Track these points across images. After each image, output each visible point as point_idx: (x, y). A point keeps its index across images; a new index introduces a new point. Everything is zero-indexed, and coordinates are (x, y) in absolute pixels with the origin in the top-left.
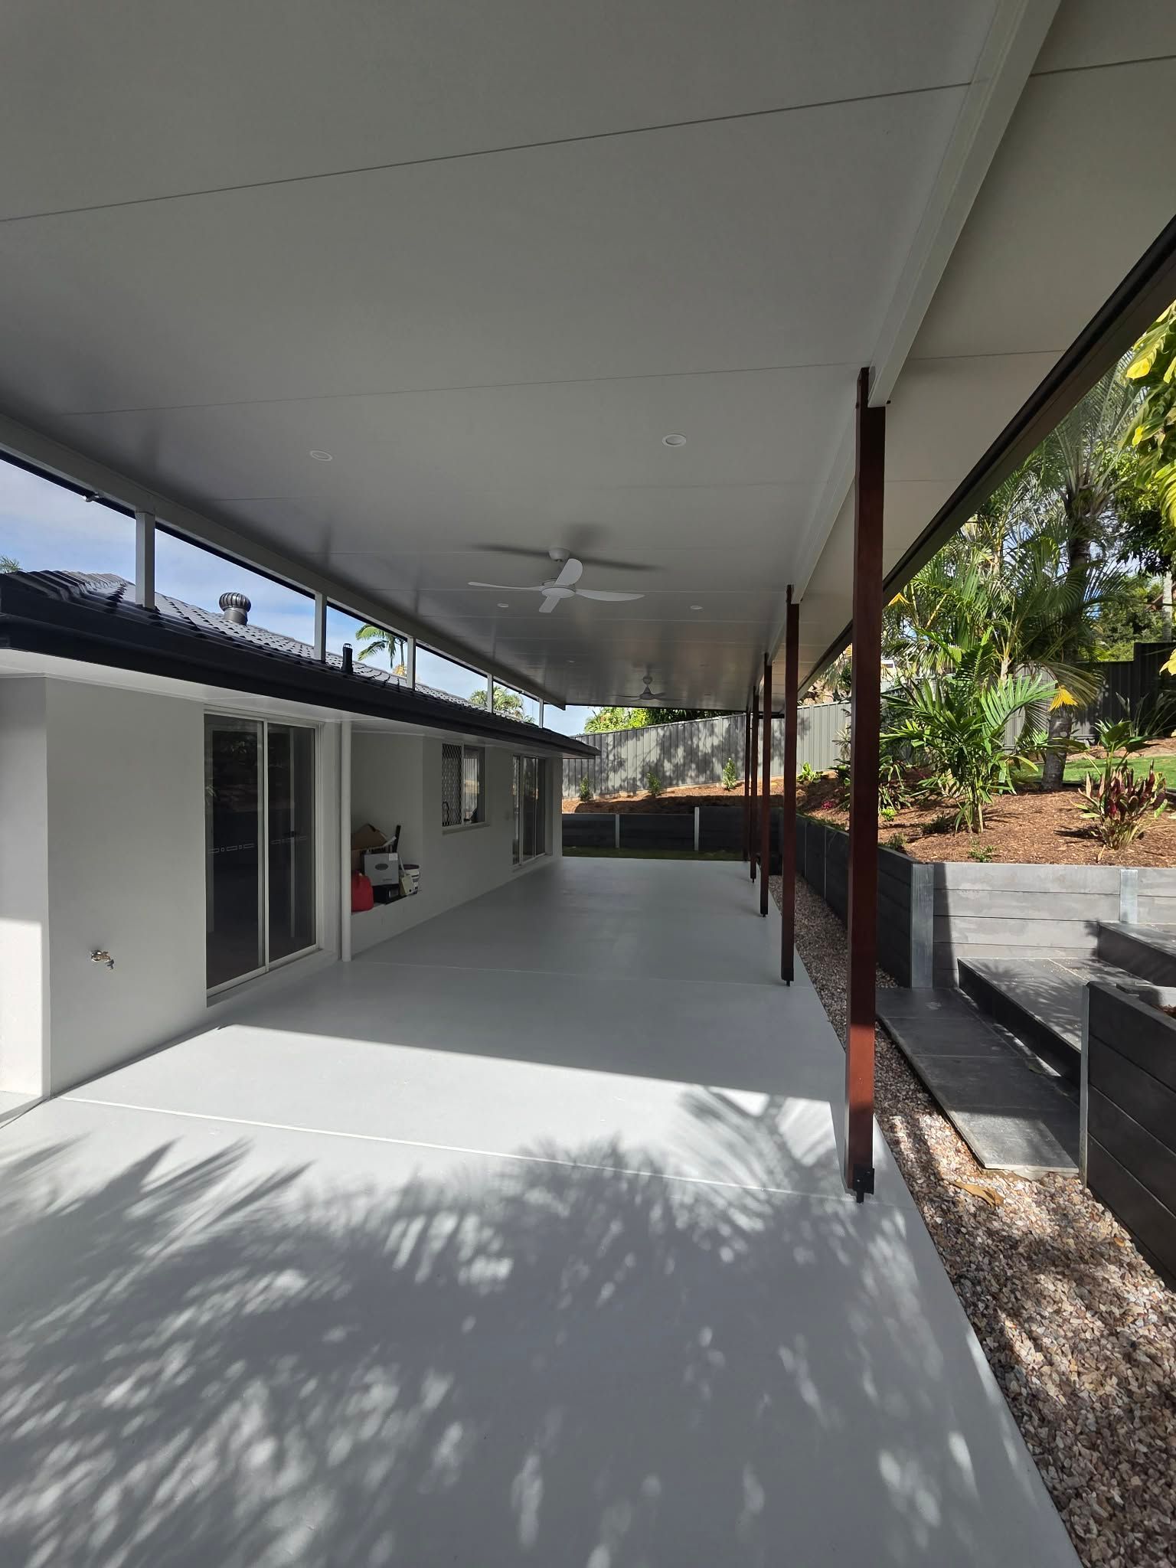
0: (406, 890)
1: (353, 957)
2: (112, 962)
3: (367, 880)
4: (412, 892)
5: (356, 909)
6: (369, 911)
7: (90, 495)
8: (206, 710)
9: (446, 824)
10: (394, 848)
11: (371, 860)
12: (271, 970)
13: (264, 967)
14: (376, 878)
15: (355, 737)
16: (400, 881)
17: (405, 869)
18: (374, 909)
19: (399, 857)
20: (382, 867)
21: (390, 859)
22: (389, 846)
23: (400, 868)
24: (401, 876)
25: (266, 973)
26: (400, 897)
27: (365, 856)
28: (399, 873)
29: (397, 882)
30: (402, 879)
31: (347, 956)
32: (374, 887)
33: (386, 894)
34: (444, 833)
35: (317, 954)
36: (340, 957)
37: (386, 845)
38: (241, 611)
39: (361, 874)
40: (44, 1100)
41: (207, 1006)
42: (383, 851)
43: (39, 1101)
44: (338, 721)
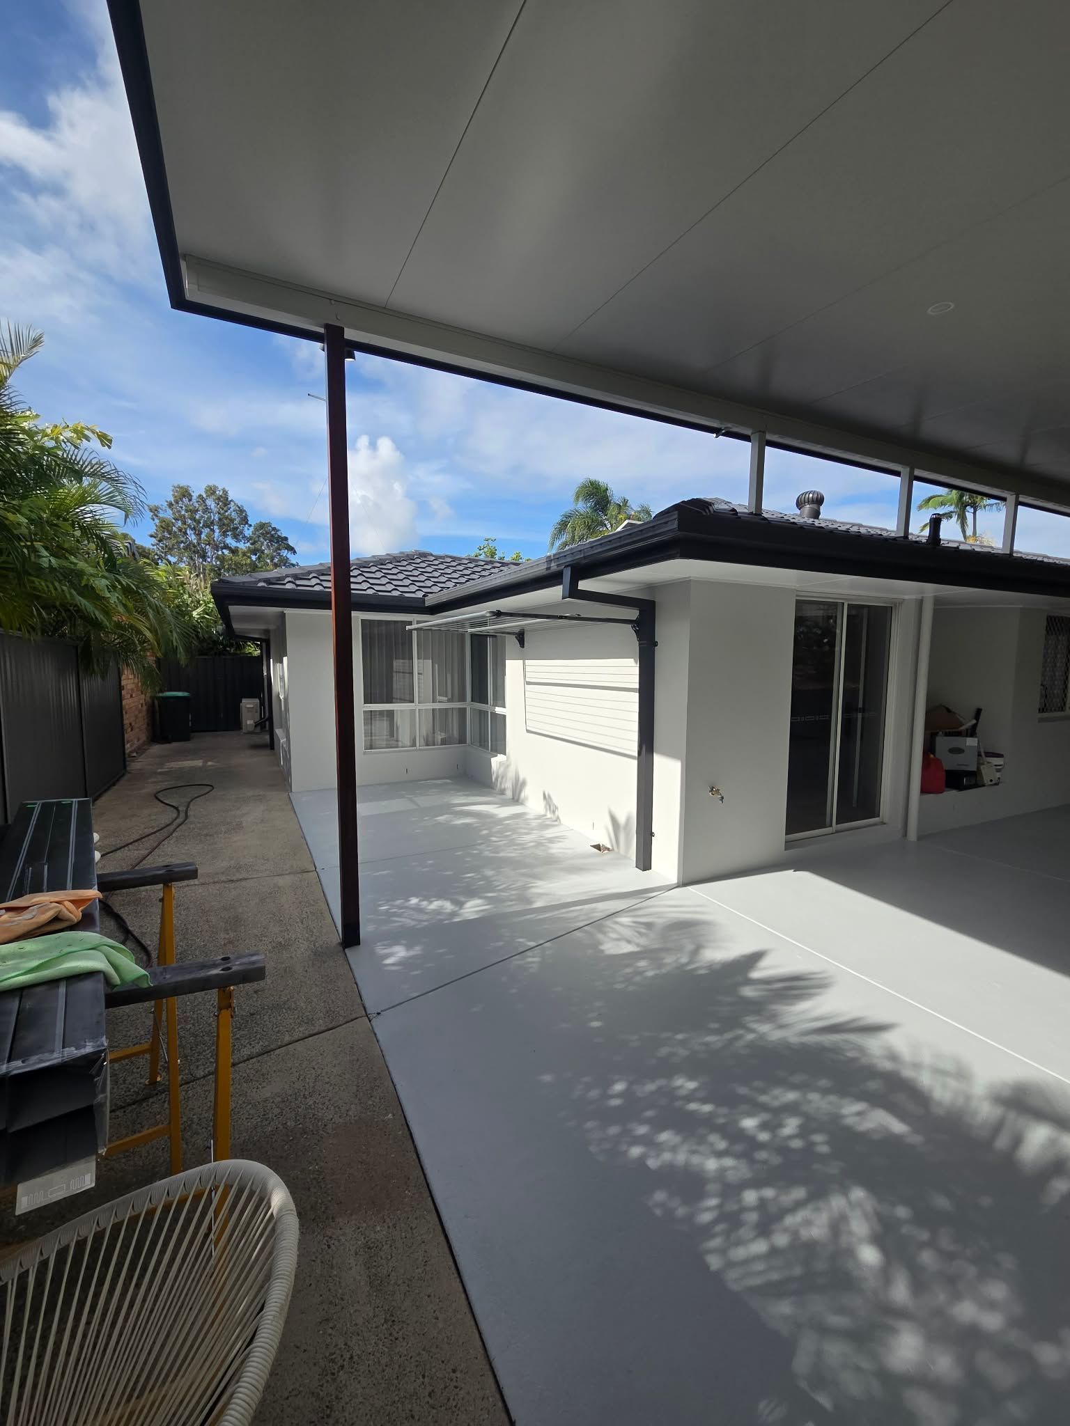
0: (986, 780)
1: (919, 838)
2: (723, 798)
3: (938, 762)
4: (993, 782)
5: (924, 790)
6: (941, 795)
7: (717, 431)
8: (797, 596)
9: (1042, 710)
10: (972, 732)
11: (943, 743)
12: (837, 832)
13: (831, 828)
14: (950, 762)
15: (937, 613)
16: (978, 768)
17: (986, 756)
18: (945, 793)
19: (978, 743)
20: (957, 751)
21: (967, 744)
22: (967, 730)
23: (979, 755)
24: (979, 764)
25: (832, 834)
26: (976, 786)
27: (938, 738)
28: (978, 760)
29: (974, 769)
30: (982, 767)
31: (913, 835)
32: (946, 771)
33: (959, 780)
34: (1041, 720)
35: (879, 827)
36: (905, 834)
37: (963, 728)
38: (815, 506)
39: (932, 756)
40: (678, 886)
41: (785, 850)
42: (959, 734)
43: (675, 886)
44: (919, 597)
